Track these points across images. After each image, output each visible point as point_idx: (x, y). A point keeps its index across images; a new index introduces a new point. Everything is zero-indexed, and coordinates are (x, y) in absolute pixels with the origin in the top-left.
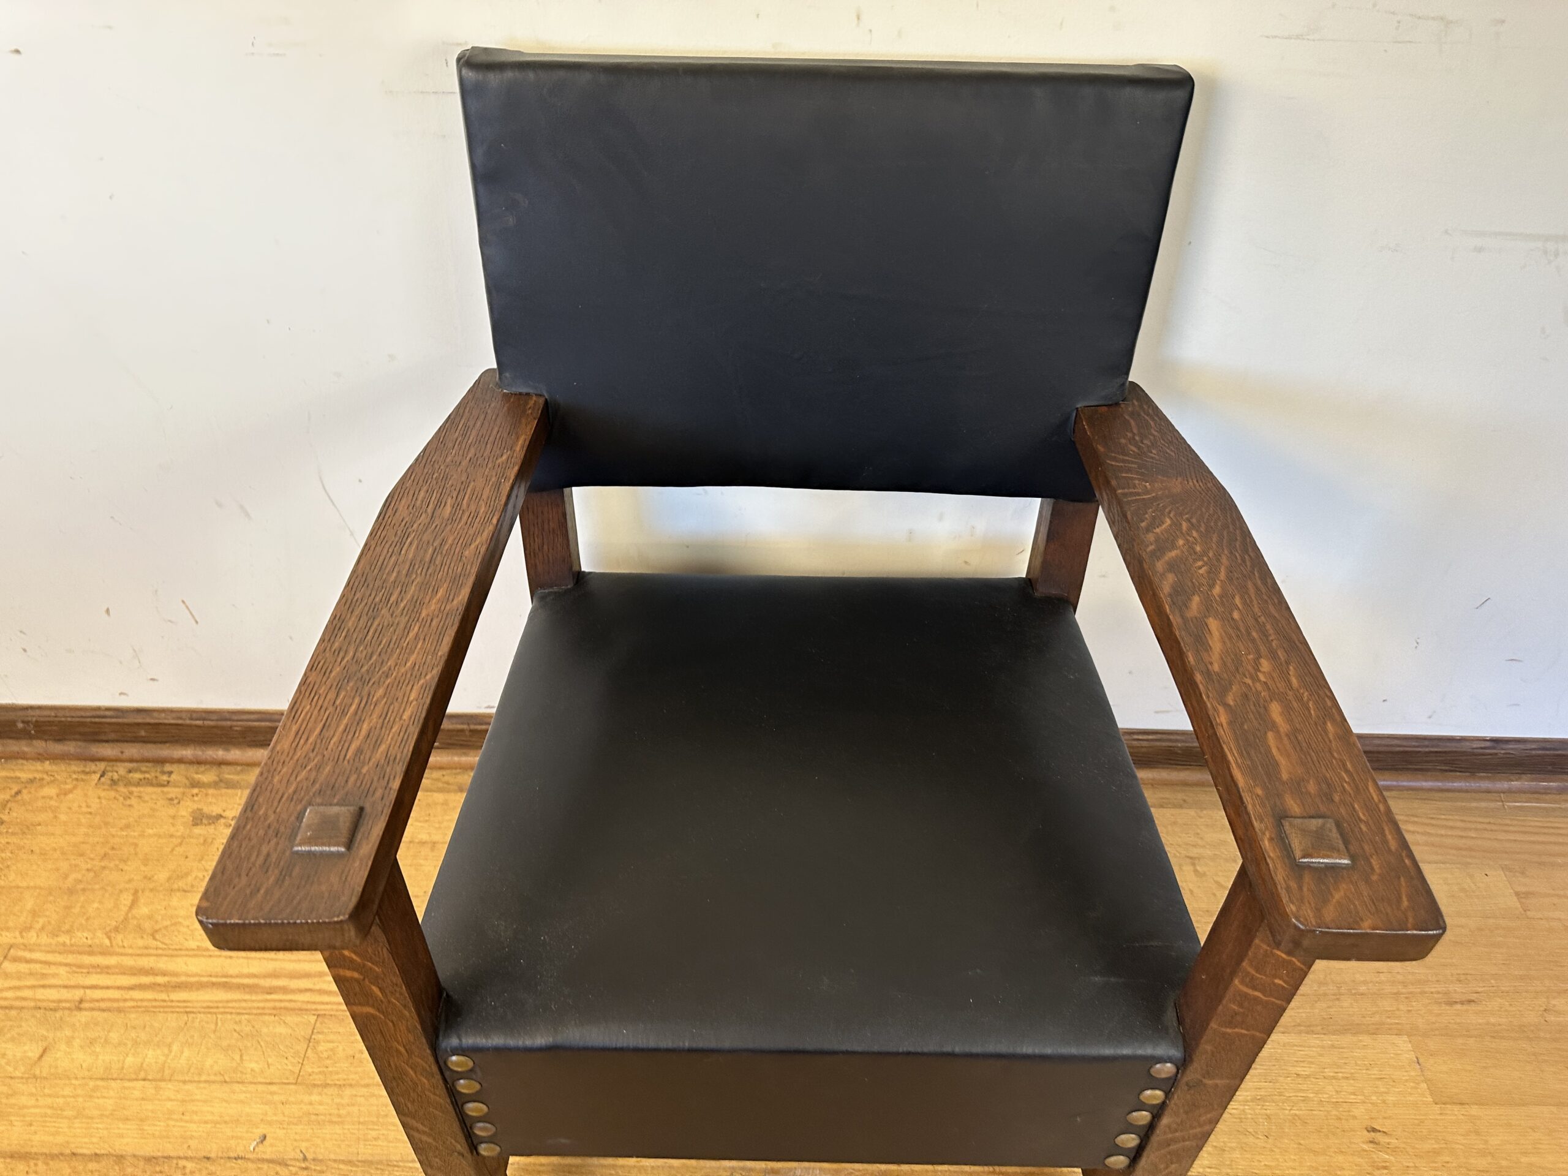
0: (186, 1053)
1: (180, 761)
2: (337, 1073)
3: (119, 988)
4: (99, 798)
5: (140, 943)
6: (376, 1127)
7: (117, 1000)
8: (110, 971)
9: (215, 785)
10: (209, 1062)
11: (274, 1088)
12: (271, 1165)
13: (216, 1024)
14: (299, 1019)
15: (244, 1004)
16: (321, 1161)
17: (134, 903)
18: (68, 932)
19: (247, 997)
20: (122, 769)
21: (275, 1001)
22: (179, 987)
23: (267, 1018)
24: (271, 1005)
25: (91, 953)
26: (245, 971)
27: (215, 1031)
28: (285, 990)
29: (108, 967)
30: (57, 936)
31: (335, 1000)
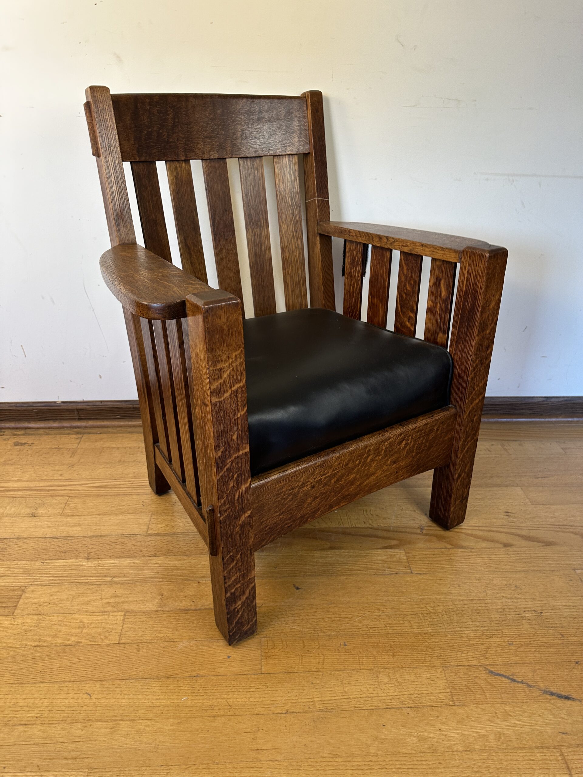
0: (13, 509)
1: (9, 428)
2: (78, 512)
9: (24, 435)
10: (23, 511)
11: (51, 517)
12: (50, 539)
13: (26, 500)
14: (62, 498)
15: (38, 495)
16: (72, 537)
19: (40, 492)
21: (51, 493)
22: (10, 491)
23: (47, 498)
24: (49, 494)
26: (38, 485)
27: (25, 503)
28: (55, 490)
31: (78, 492)
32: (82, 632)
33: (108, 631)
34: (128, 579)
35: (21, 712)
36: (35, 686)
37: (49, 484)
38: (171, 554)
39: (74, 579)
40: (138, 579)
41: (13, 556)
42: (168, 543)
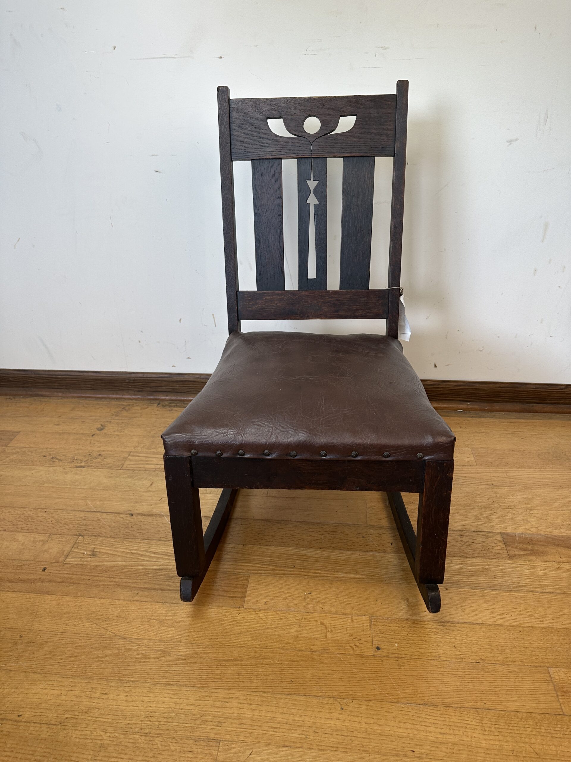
32: (326, 636)
33: (356, 638)
34: (361, 576)
35: (281, 730)
36: (289, 699)
39: (300, 570)
40: (374, 577)
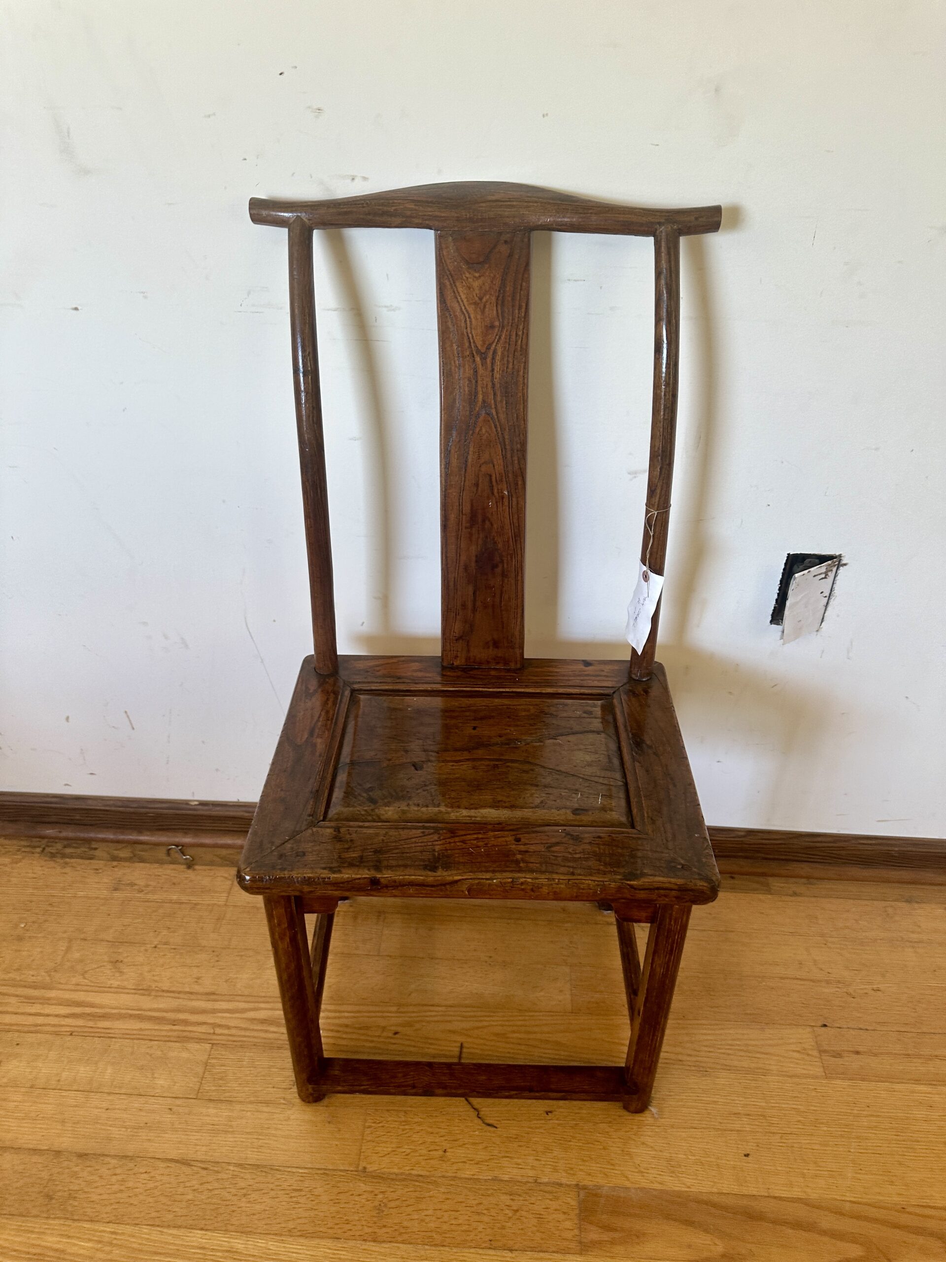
0: (109, 1070)
1: (104, 840)
2: (228, 1091)
3: (57, 1016)
4: (42, 867)
5: (74, 980)
6: (260, 1137)
7: (54, 1026)
8: (50, 1002)
9: (130, 859)
10: (127, 1078)
11: (178, 1102)
12: (177, 1165)
13: (133, 1047)
14: (199, 1046)
15: (156, 1033)
16: (218, 1163)
17: (68, 949)
18: (18, 970)
19: (159, 1027)
20: (59, 846)
21: (178, 1030)
22: (104, 1017)
23: (173, 1044)
24: (175, 1034)
25: (35, 987)
26: (155, 1006)
27: (132, 1053)
28: (186, 1022)
29: (49, 999)
30: (10, 973)
31: (226, 1032)
37: (175, 1003)
38: (405, 1237)
41: (108, 1209)
42: (397, 1203)
